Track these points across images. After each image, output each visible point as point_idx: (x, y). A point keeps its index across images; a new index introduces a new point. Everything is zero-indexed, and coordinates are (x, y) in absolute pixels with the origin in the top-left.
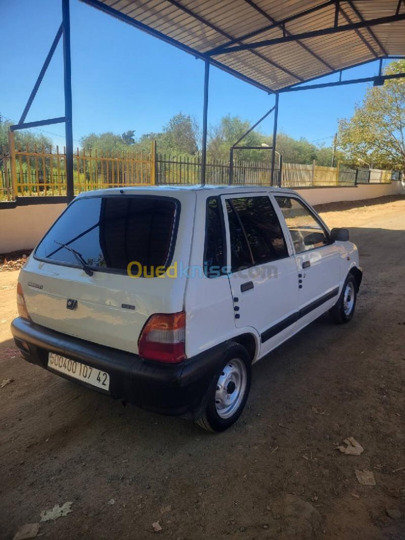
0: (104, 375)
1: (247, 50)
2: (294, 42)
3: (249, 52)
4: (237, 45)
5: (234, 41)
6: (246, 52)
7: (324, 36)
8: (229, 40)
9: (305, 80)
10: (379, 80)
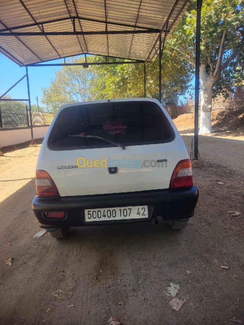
0: (142, 209)
1: (14, 36)
2: (44, 37)
3: (15, 38)
4: (8, 32)
5: (7, 29)
6: (13, 38)
7: (71, 36)
8: (4, 28)
9: (43, 60)
10: (86, 65)
